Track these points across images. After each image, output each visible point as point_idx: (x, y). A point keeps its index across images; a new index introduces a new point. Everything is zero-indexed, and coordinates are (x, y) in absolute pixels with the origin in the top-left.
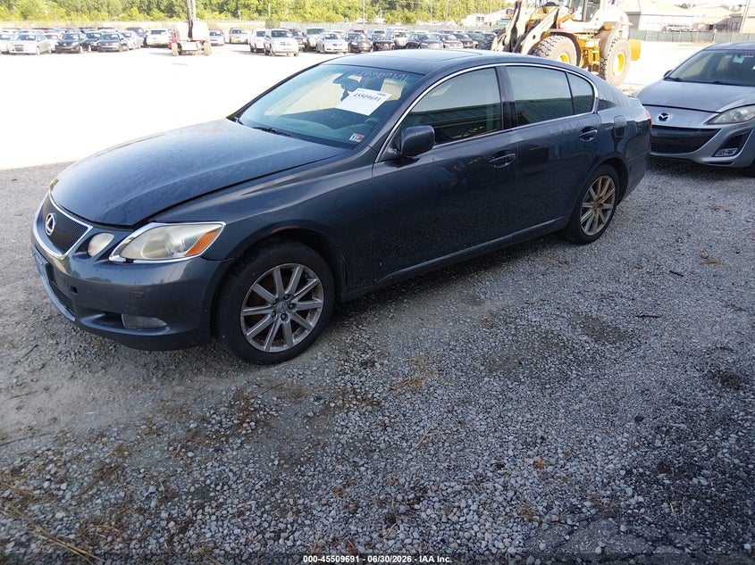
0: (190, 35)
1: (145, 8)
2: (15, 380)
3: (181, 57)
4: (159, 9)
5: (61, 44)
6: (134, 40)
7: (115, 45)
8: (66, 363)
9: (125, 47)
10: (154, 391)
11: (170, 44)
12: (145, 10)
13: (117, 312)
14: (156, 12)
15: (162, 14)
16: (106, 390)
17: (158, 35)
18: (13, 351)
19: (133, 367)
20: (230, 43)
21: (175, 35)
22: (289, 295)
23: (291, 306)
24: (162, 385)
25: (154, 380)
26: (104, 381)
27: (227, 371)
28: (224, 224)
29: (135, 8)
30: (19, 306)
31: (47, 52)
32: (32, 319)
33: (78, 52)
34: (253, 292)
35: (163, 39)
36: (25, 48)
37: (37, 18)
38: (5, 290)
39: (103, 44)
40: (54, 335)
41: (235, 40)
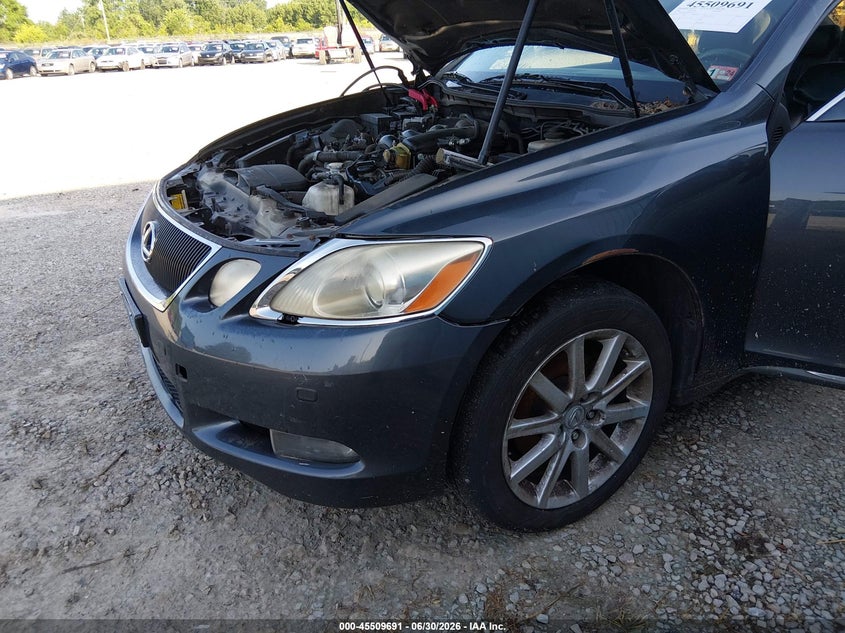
0: (339, 41)
1: (290, 18)
2: (77, 529)
3: (329, 66)
4: (305, 19)
5: (204, 56)
6: (280, 50)
7: (259, 56)
8: (168, 497)
9: (270, 58)
10: (324, 577)
11: (317, 53)
12: (290, 21)
13: (262, 425)
14: (302, 23)
15: (308, 25)
16: (234, 567)
17: (305, 45)
18: (86, 461)
19: (283, 511)
20: (381, 51)
21: (322, 43)
22: (591, 394)
23: (591, 415)
24: (339, 562)
25: (323, 548)
26: (231, 542)
27: (459, 538)
28: (488, 242)
29: (280, 19)
30: (112, 373)
31: (189, 65)
32: (126, 399)
33: (221, 64)
34: (530, 389)
35: (310, 49)
36: (168, 60)
37: (183, 33)
38: (95, 344)
39: (247, 54)
40: (155, 431)
41: (385, 48)
